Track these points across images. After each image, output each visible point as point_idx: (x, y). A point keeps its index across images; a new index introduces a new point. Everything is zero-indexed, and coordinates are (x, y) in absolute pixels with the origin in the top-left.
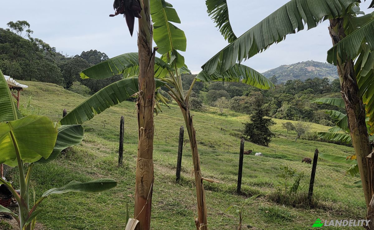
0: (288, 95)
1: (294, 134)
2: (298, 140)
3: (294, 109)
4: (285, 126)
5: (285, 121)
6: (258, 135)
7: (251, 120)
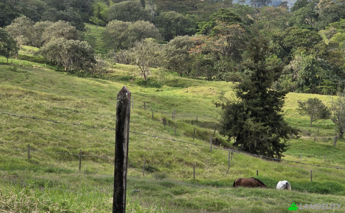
0: (307, 32)
1: (328, 127)
2: (339, 142)
3: (322, 66)
4: (305, 109)
5: (305, 97)
6: (257, 134)
7: (239, 95)
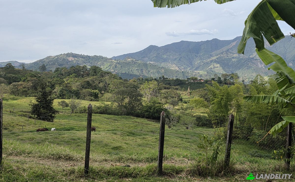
0: (59, 80)
1: (68, 110)
2: (72, 114)
3: (65, 90)
4: (60, 104)
5: (60, 100)
6: (45, 113)
7: (37, 101)
